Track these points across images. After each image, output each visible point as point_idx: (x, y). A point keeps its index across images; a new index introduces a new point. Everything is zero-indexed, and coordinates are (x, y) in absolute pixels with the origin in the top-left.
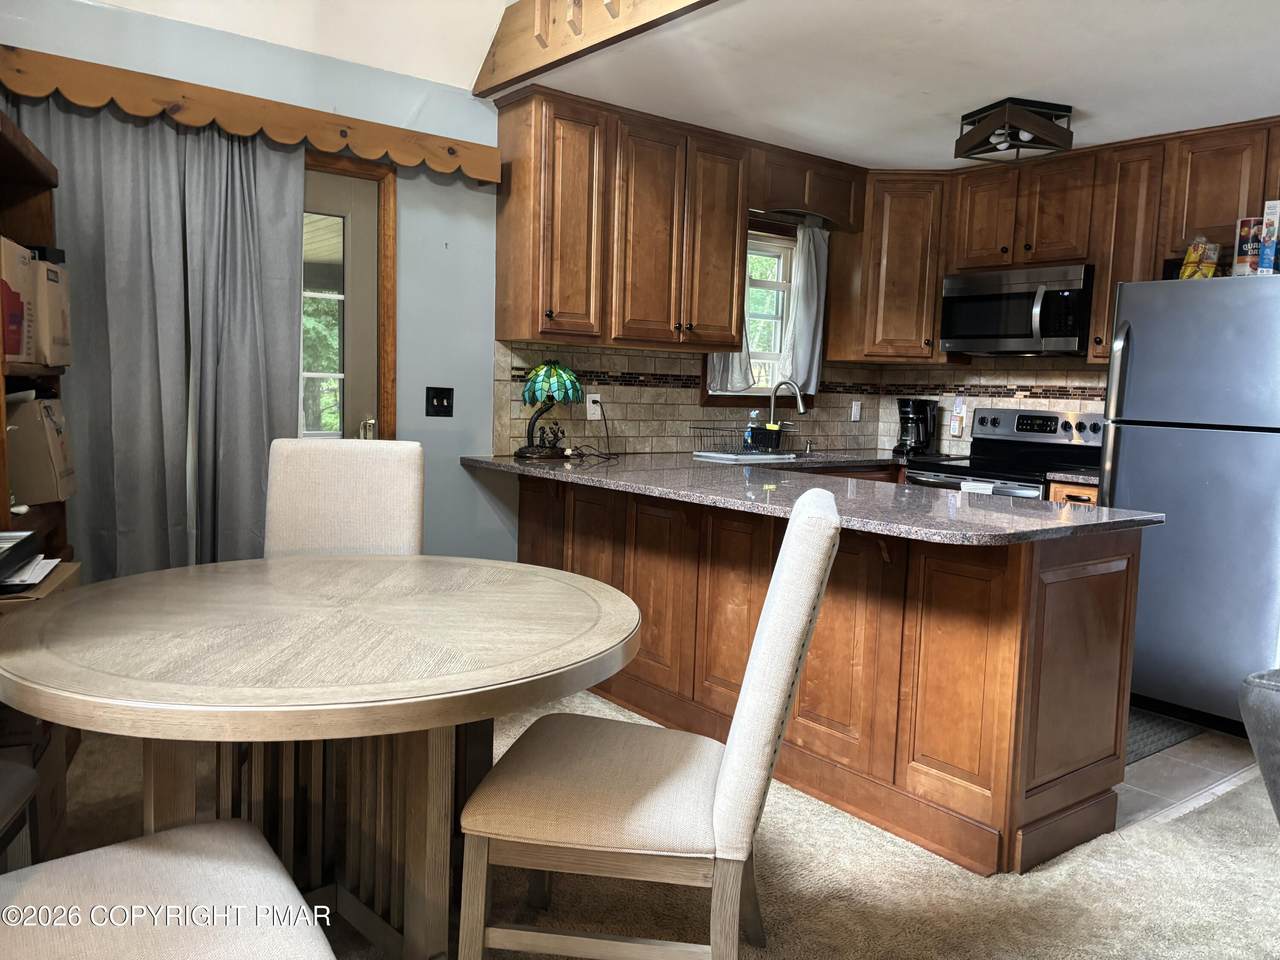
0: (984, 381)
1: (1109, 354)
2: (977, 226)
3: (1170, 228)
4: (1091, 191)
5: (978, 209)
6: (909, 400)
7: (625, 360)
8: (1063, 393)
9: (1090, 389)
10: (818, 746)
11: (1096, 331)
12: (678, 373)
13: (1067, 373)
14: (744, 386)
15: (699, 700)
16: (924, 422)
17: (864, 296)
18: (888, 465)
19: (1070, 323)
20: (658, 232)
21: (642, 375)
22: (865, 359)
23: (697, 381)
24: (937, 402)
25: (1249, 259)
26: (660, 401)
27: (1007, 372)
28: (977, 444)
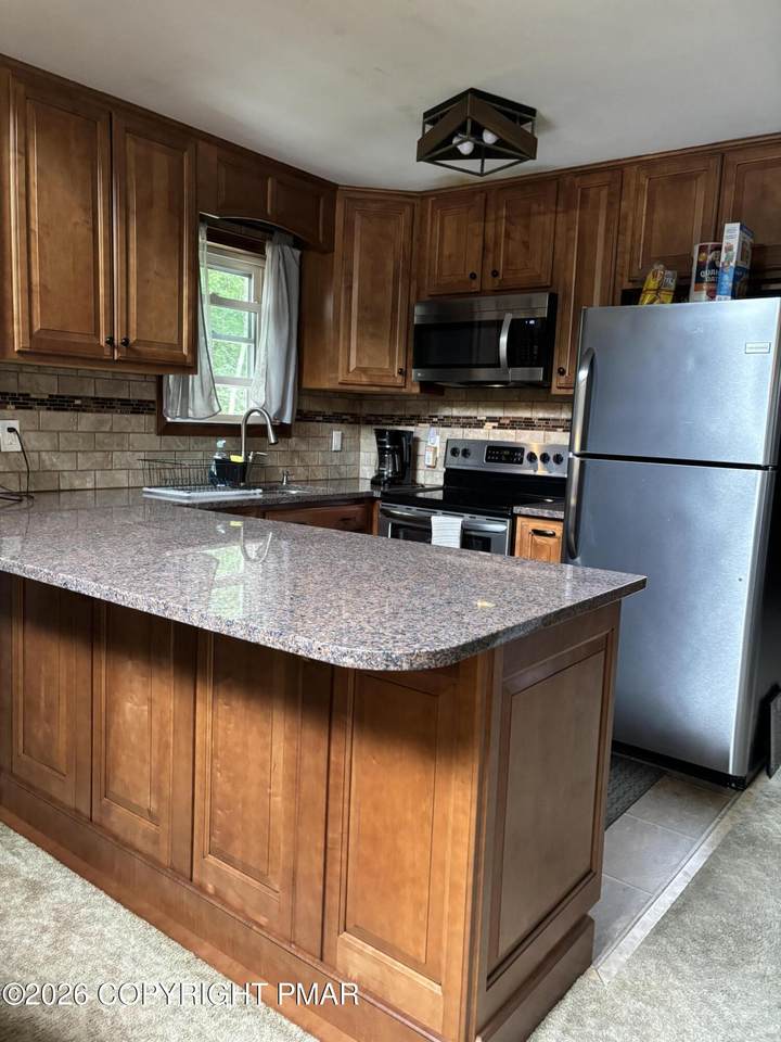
0: (455, 412)
1: (574, 386)
2: (446, 252)
3: (627, 257)
4: (553, 218)
5: (449, 233)
6: (385, 431)
7: (54, 380)
8: (528, 424)
9: (554, 420)
10: (231, 896)
11: (559, 361)
12: (126, 397)
13: (532, 404)
14: (207, 413)
15: (98, 820)
16: (401, 452)
17: (337, 322)
18: (362, 498)
19: (535, 353)
20: (76, 224)
21: (77, 398)
22: (340, 387)
23: (152, 406)
24: (412, 433)
25: (705, 286)
26: (103, 429)
27: (477, 402)
28: (450, 475)
